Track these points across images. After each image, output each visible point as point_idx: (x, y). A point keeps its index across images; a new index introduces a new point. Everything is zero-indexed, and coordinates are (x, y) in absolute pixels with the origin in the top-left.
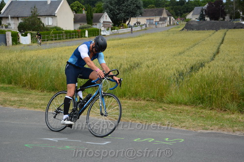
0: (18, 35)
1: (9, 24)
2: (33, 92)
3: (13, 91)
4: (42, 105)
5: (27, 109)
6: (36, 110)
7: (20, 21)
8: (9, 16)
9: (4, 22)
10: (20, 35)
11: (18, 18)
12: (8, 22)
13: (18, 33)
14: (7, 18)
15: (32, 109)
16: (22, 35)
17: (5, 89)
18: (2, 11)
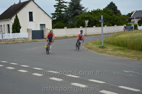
0: (137, 26)
1: (134, 21)
2: (132, 51)
3: (124, 50)
4: (133, 56)
5: (125, 58)
6: (129, 59)
7: (139, 19)
8: (135, 18)
9: (132, 21)
10: (138, 26)
11: (138, 18)
12: (134, 20)
13: (137, 25)
14: (134, 18)
15: (127, 58)
16: (139, 26)
17: (121, 49)
18: (132, 16)
